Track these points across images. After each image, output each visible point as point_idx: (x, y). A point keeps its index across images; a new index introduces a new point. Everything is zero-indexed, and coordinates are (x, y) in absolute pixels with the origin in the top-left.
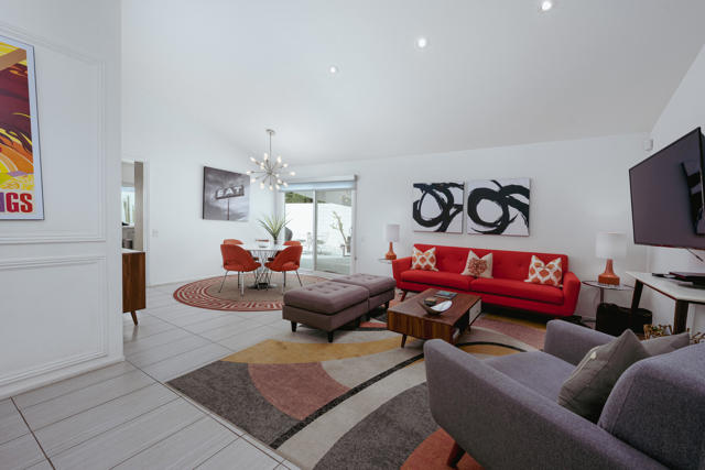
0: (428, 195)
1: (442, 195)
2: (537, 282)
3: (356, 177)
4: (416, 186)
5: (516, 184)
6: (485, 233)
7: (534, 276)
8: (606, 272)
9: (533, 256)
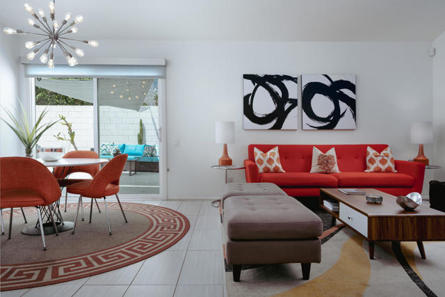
0: (260, 87)
1: (276, 89)
2: (378, 171)
3: (166, 61)
4: (246, 77)
5: (344, 79)
6: (320, 128)
7: (375, 165)
8: (419, 155)
9: (368, 148)
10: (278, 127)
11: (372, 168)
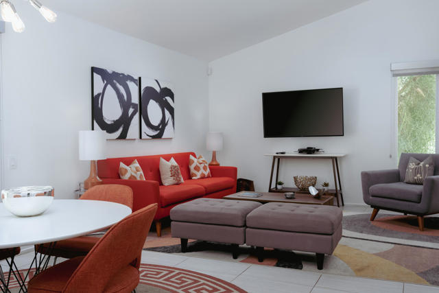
0: (109, 86)
1: (121, 89)
4: (96, 70)
6: (153, 137)
8: (213, 160)
9: (191, 156)
10: (123, 136)
11: (199, 175)
